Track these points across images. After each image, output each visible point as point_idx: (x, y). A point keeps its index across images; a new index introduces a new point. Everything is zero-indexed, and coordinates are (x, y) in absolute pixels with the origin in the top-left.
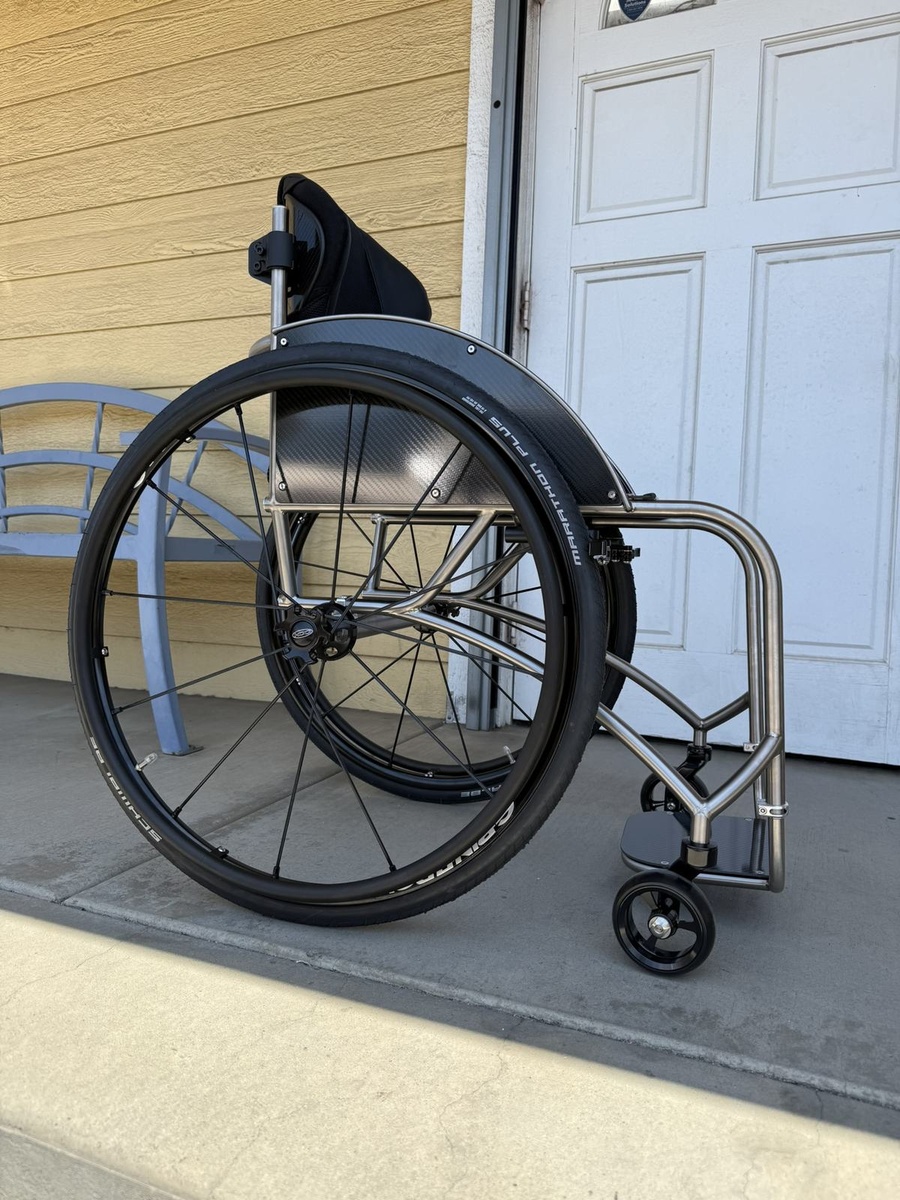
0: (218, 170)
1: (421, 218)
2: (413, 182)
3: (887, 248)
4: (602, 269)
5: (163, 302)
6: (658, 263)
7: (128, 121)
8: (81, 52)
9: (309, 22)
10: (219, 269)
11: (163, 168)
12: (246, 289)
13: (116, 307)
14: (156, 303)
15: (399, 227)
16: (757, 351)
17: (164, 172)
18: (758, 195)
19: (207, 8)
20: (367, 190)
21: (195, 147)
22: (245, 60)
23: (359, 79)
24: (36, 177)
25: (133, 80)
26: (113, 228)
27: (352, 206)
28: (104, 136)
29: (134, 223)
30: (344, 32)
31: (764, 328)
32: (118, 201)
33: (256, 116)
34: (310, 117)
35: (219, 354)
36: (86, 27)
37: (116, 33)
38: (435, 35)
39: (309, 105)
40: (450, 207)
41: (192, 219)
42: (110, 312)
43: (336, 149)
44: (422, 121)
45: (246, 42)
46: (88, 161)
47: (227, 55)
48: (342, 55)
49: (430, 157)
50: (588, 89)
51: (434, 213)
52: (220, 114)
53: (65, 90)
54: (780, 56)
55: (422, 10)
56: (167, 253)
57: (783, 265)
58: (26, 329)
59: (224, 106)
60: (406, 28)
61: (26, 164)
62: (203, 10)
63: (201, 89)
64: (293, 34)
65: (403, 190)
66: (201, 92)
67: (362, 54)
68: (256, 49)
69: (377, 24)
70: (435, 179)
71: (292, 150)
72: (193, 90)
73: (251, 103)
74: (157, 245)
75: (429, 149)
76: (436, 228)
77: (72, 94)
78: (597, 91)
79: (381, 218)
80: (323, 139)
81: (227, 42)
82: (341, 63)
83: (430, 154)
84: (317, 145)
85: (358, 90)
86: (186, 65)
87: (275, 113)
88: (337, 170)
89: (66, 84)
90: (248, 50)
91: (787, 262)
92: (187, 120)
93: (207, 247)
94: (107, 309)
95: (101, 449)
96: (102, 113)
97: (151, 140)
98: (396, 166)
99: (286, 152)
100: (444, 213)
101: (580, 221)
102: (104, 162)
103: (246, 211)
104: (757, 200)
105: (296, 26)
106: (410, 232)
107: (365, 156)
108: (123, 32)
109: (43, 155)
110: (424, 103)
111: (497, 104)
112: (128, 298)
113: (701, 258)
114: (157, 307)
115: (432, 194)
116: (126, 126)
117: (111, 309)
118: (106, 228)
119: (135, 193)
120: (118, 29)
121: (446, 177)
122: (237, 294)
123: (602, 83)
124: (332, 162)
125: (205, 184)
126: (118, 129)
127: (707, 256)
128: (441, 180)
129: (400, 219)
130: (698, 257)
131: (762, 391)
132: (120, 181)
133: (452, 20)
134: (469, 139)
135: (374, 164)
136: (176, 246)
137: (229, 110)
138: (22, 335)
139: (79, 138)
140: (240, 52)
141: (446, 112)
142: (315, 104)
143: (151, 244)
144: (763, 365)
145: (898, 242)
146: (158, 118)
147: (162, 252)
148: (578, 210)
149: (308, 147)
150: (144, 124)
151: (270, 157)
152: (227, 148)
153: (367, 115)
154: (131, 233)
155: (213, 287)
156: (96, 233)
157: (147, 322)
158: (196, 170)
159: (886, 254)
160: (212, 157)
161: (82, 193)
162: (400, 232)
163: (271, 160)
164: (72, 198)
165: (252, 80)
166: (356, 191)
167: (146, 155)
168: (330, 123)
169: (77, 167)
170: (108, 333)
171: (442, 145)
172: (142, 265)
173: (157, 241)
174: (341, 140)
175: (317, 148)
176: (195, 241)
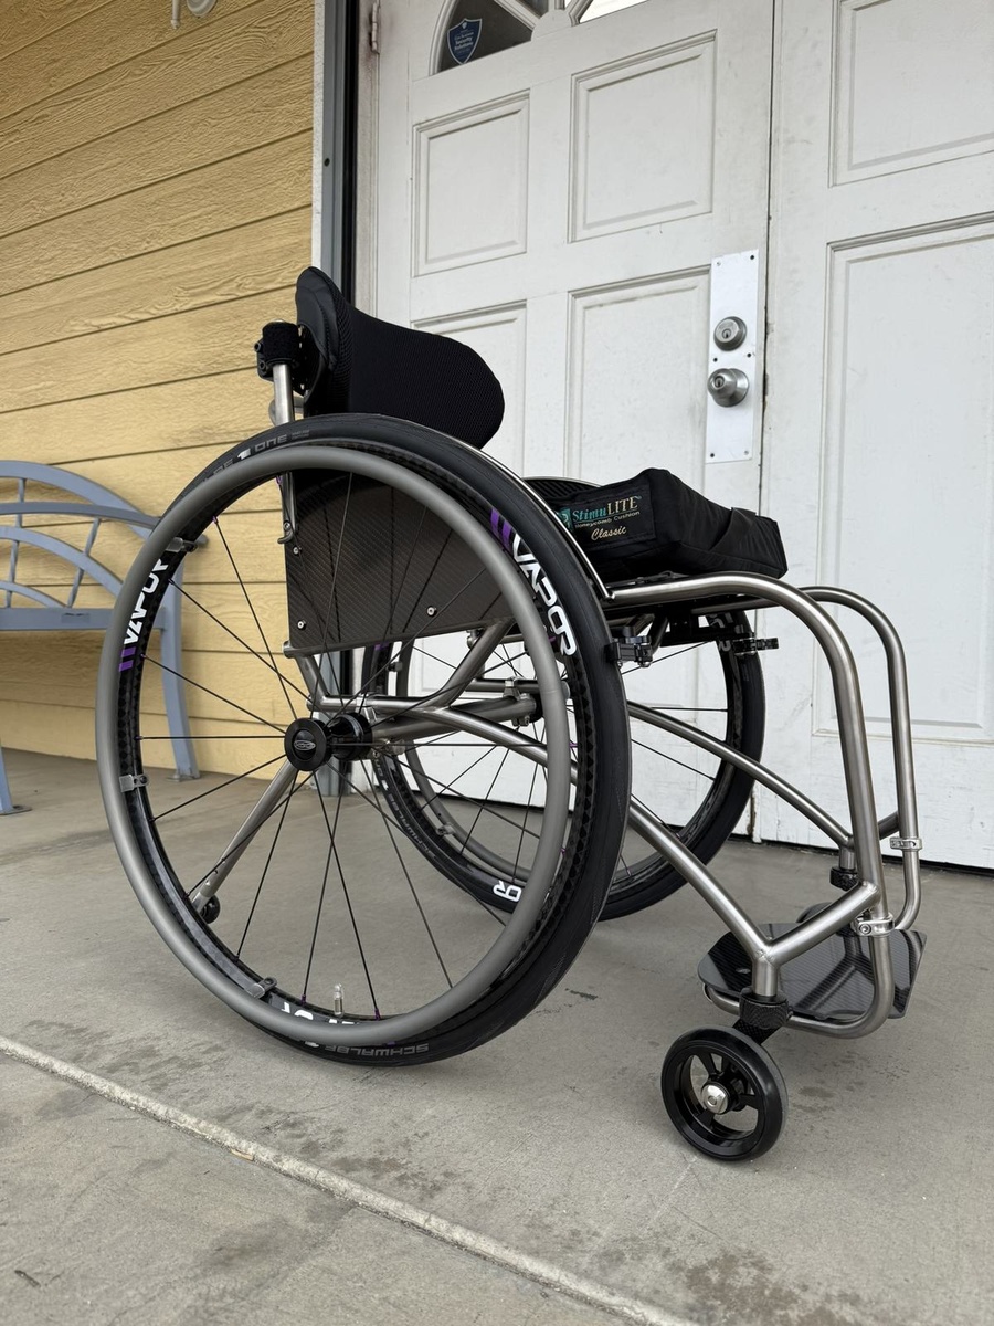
0: (116, 245)
1: (280, 279)
2: (273, 244)
3: (691, 285)
4: (439, 322)
5: (78, 378)
6: (487, 313)
7: (47, 203)
8: (12, 139)
9: (186, 92)
10: (120, 342)
11: (75, 246)
12: (141, 360)
13: (42, 384)
14: (72, 378)
15: (262, 290)
16: (577, 401)
17: (76, 250)
18: (574, 233)
19: (106, 87)
20: (236, 255)
21: (99, 223)
22: (137, 135)
23: (227, 145)
25: (51, 162)
26: (38, 307)
27: (225, 272)
28: (29, 219)
29: (54, 302)
30: (214, 99)
31: (582, 376)
32: (41, 281)
33: (146, 190)
34: (190, 186)
35: (122, 426)
36: (15, 114)
37: (39, 118)
38: (288, 95)
39: (188, 175)
41: (98, 295)
42: (37, 390)
43: (210, 216)
44: (279, 183)
45: (136, 117)
46: (19, 244)
47: (125, 131)
48: (213, 122)
49: (286, 218)
50: (424, 136)
51: (290, 275)
52: (118, 190)
54: (590, 90)
55: (278, 70)
56: (80, 329)
57: (598, 308)
59: (119, 181)
60: (265, 91)
62: (103, 89)
63: (103, 167)
64: (173, 106)
65: (265, 253)
66: (103, 170)
67: (230, 119)
68: (145, 123)
69: (241, 89)
70: (291, 240)
71: (175, 221)
72: (96, 169)
73: (141, 177)
74: (72, 323)
75: (284, 210)
78: (431, 138)
79: (248, 282)
80: (201, 207)
81: (122, 118)
82: (212, 131)
83: (287, 215)
84: (196, 214)
85: (226, 156)
86: (91, 145)
87: (162, 185)
88: (213, 237)
90: (139, 125)
92: (92, 199)
93: (111, 320)
94: (34, 387)
95: (24, 524)
96: (27, 197)
97: (65, 219)
98: (260, 229)
99: (170, 222)
101: (420, 273)
102: (30, 244)
103: (141, 284)
104: (572, 242)
105: (176, 97)
106: (273, 294)
107: (234, 221)
108: (43, 116)
110: (281, 164)
111: (326, 162)
112: (51, 375)
113: (524, 306)
114: (73, 382)
115: (286, 256)
116: (48, 208)
117: (39, 386)
118: (33, 309)
119: (54, 273)
120: (36, 116)
121: (300, 237)
122: (135, 365)
123: (436, 129)
124: (207, 230)
125: (107, 260)
126: (40, 212)
127: (528, 304)
128: (295, 241)
129: (263, 283)
130: (521, 305)
132: (42, 262)
133: (302, 78)
134: (314, 197)
135: (243, 228)
136: (87, 321)
137: (125, 185)
139: (11, 222)
140: (132, 128)
141: (300, 172)
142: (194, 173)
143: (67, 321)
144: (581, 417)
145: (702, 279)
146: (70, 198)
147: (76, 328)
148: (417, 263)
149: (188, 216)
150: (60, 205)
151: (158, 229)
152: (124, 222)
153: (235, 181)
154: (52, 311)
155: (115, 360)
156: (25, 314)
157: (66, 398)
158: (101, 246)
159: (690, 292)
160: (113, 232)
161: (15, 275)
162: (264, 295)
163: (159, 232)
164: (7, 281)
165: (143, 154)
166: (228, 258)
167: (63, 235)
168: (205, 191)
169: (9, 251)
170: (37, 409)
171: (296, 205)
172: (61, 343)
173: (72, 318)
174: (215, 207)
175: (195, 217)
176: (103, 316)
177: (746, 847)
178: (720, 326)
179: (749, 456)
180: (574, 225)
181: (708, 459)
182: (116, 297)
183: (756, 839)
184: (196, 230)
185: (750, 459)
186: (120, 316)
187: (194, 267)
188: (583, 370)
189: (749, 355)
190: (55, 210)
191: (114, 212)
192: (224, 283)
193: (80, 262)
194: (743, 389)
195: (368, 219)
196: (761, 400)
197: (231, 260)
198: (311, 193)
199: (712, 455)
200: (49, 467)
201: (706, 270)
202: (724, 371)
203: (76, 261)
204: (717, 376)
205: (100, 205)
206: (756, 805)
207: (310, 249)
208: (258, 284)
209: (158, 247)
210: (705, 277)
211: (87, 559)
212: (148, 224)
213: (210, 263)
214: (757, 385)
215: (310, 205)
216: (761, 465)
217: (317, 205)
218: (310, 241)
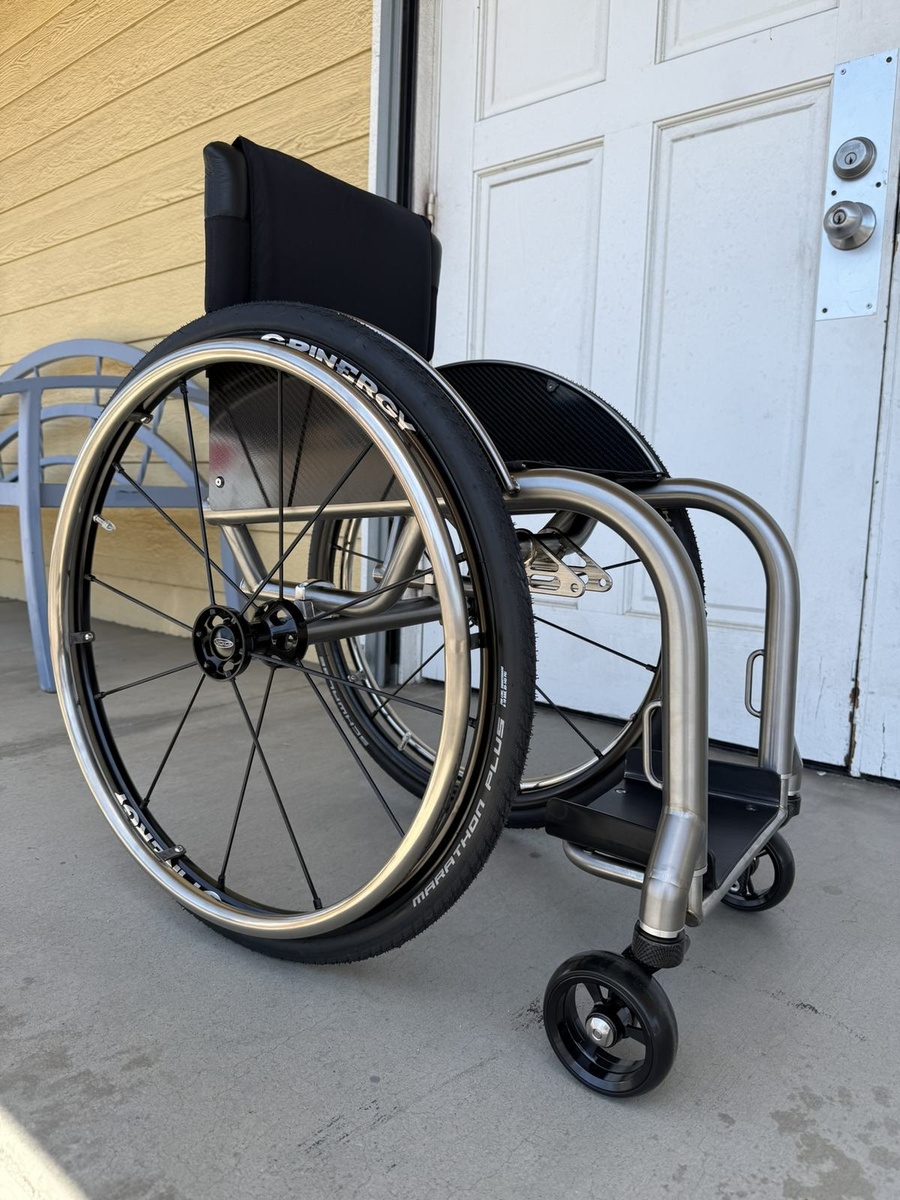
0: (184, 114)
1: (338, 135)
2: (334, 97)
3: (805, 103)
4: (505, 169)
5: (150, 254)
6: (559, 155)
7: (123, 77)
8: (91, 15)
10: (188, 214)
11: (147, 119)
13: (119, 262)
14: (144, 256)
15: (321, 149)
16: (659, 253)
17: (148, 123)
18: (663, 52)
20: (296, 113)
21: (169, 93)
24: (66, 144)
25: (126, 34)
26: (115, 185)
27: (285, 132)
28: (108, 95)
29: (129, 178)
31: (667, 222)
32: (118, 158)
33: (213, 51)
34: (253, 43)
39: (252, 31)
40: (363, 119)
41: (169, 167)
42: (115, 268)
43: (271, 73)
46: (99, 122)
49: (347, 66)
51: (349, 129)
52: (186, 56)
53: (82, 55)
56: (152, 204)
57: (688, 140)
58: (63, 291)
61: (60, 133)
63: (173, 32)
65: (325, 107)
66: (173, 35)
70: (350, 91)
71: (238, 82)
72: (166, 35)
73: (208, 39)
74: (145, 198)
75: (345, 57)
76: (353, 144)
77: (87, 58)
79: (307, 141)
80: (263, 64)
83: (348, 63)
84: (258, 72)
85: (288, 5)
86: (162, 10)
87: (227, 44)
88: (274, 96)
89: (83, 48)
91: (692, 136)
93: (179, 193)
94: (112, 266)
96: (106, 73)
97: (139, 92)
98: (321, 81)
99: (234, 84)
100: (357, 127)
101: (486, 115)
102: (109, 121)
104: (660, 63)
106: (331, 152)
107: (295, 76)
109: (69, 122)
110: (343, 7)
112: (127, 253)
113: (602, 143)
114: (146, 258)
115: (347, 108)
116: (123, 82)
117: (116, 265)
118: (111, 186)
119: (130, 148)
121: (361, 86)
125: (176, 130)
126: (117, 86)
127: (606, 140)
128: (357, 90)
129: (322, 141)
130: (597, 143)
131: (662, 302)
132: (119, 138)
135: (303, 83)
136: (158, 195)
137: (192, 49)
138: (59, 297)
141: (361, 13)
142: (256, 29)
143: (141, 197)
144: (664, 268)
145: (819, 95)
146: (144, 69)
147: (149, 203)
148: (482, 104)
149: (251, 75)
150: (134, 77)
151: (222, 92)
152: (192, 89)
153: (297, 31)
154: (127, 188)
155: (183, 234)
156: (105, 192)
157: (140, 275)
158: (170, 116)
159: (805, 111)
160: (181, 100)
161: (95, 154)
162: (323, 154)
163: (223, 96)
164: (89, 160)
165: (209, 14)
166: (287, 117)
167: (137, 108)
168: (267, 46)
169: (91, 129)
170: (115, 288)
171: (355, 52)
172: (135, 219)
173: (145, 193)
174: (276, 62)
175: (258, 76)
176: (171, 189)
177: (840, 782)
178: (843, 149)
179: (873, 309)
180: (663, 42)
181: (820, 315)
182: (184, 168)
183: (855, 772)
184: (259, 90)
185: (874, 314)
186: (188, 188)
187: (256, 130)
188: (668, 215)
189: (878, 185)
190: (130, 83)
191: (182, 79)
192: (285, 144)
193: (152, 135)
194: (869, 228)
195: (430, 58)
196: (892, 240)
197: (291, 119)
198: (371, 35)
199: (825, 310)
200: (124, 346)
201: (827, 83)
202: (847, 204)
203: (147, 134)
204: (837, 210)
205: (169, 74)
206: (857, 733)
207: (369, 98)
208: (318, 142)
209: (222, 111)
210: (826, 91)
211: (153, 436)
212: (213, 88)
213: (270, 124)
214: (887, 221)
215: (370, 50)
216: (887, 322)
217: (376, 47)
218: (369, 90)
